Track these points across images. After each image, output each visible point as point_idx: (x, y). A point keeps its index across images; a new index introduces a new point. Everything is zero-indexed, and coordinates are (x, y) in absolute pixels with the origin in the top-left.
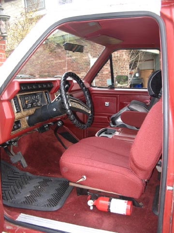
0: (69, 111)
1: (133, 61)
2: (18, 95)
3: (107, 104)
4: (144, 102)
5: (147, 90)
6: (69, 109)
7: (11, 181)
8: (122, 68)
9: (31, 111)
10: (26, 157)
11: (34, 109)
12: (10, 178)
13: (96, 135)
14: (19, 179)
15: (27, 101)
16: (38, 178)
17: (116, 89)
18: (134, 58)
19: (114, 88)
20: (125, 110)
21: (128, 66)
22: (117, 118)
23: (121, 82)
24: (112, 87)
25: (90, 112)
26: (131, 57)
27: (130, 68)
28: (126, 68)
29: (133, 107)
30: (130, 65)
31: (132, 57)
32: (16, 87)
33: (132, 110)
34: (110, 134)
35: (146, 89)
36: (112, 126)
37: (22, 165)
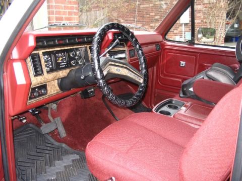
0: (101, 81)
1: (232, 9)
2: (41, 52)
3: (183, 63)
4: (231, 67)
5: (235, 50)
6: (101, 79)
7: (39, 154)
8: (217, 16)
9: (63, 73)
10: (65, 124)
11: (68, 71)
12: (39, 150)
13: (153, 110)
14: (50, 152)
15: (61, 59)
16: (75, 153)
17: (196, 46)
18: (233, 6)
19: (194, 44)
20: (201, 76)
21: (225, 15)
22: (189, 85)
23: (207, 36)
24: (191, 42)
25: (141, 81)
26: (229, 4)
27: (227, 17)
28: (221, 17)
29: (212, 74)
30: (227, 14)
31: (232, 4)
32: (32, 42)
33: (210, 77)
34: (176, 108)
35: (234, 48)
36: (181, 95)
37: (59, 134)
